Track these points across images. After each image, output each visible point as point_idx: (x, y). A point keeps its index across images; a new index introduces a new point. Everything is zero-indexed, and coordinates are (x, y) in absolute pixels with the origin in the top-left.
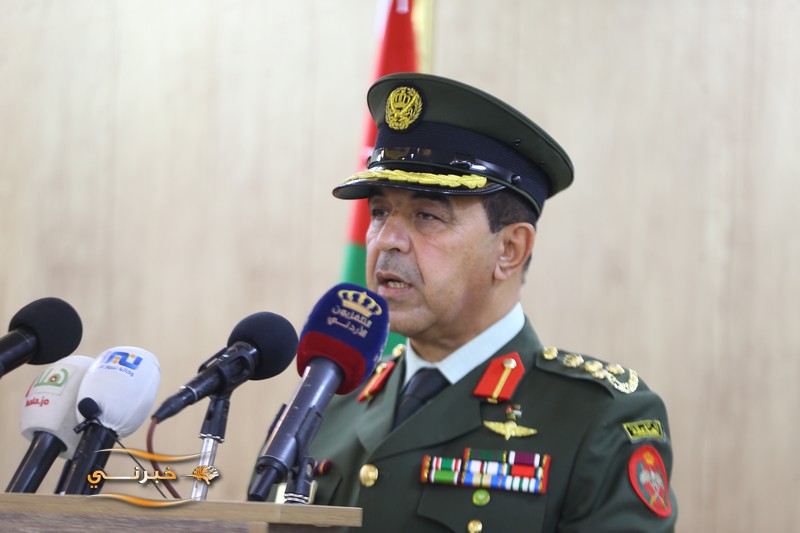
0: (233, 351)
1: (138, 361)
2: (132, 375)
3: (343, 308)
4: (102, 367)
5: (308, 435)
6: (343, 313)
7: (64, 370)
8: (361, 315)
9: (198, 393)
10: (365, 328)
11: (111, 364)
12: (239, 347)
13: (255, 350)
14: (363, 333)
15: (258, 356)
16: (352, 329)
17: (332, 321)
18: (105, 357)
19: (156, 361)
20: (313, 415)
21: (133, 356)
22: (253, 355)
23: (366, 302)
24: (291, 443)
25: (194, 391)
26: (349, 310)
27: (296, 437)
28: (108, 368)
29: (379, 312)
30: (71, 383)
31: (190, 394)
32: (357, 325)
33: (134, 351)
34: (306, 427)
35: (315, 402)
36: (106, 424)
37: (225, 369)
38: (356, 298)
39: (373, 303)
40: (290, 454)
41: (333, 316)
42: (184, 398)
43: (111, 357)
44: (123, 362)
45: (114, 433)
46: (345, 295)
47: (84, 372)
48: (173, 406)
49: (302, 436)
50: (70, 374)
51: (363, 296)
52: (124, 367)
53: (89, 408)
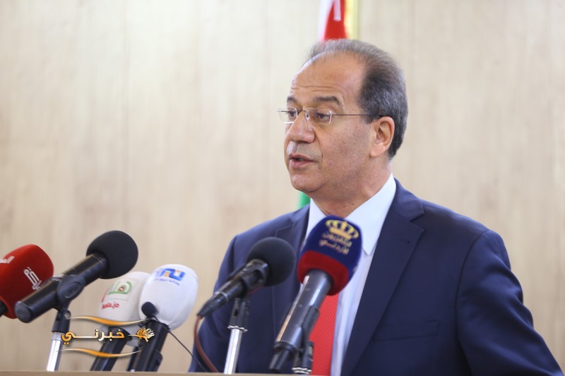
0: (250, 266)
1: (182, 275)
2: (178, 284)
3: (330, 233)
4: (157, 279)
5: (310, 325)
6: (331, 237)
7: (128, 283)
8: (344, 239)
9: (228, 296)
10: (347, 248)
11: (163, 277)
12: (255, 263)
13: (265, 265)
14: (346, 251)
15: (269, 270)
16: (338, 248)
17: (323, 243)
18: (158, 272)
19: (195, 275)
20: (312, 311)
21: (178, 271)
22: (265, 269)
23: (347, 229)
24: (298, 331)
25: (226, 295)
26: (335, 235)
27: (302, 326)
28: (161, 280)
29: (356, 236)
30: (134, 292)
31: (222, 298)
32: (342, 246)
33: (179, 268)
34: (308, 319)
35: (313, 301)
36: (161, 321)
37: (246, 279)
38: (339, 226)
39: (352, 230)
40: (298, 339)
41: (324, 239)
42: (219, 300)
43: (163, 272)
44: (171, 276)
45: (167, 326)
46: (332, 225)
47: (143, 284)
48: (211, 306)
49: (305, 326)
50: (133, 286)
51: (344, 225)
52: (172, 279)
53: (149, 309)
